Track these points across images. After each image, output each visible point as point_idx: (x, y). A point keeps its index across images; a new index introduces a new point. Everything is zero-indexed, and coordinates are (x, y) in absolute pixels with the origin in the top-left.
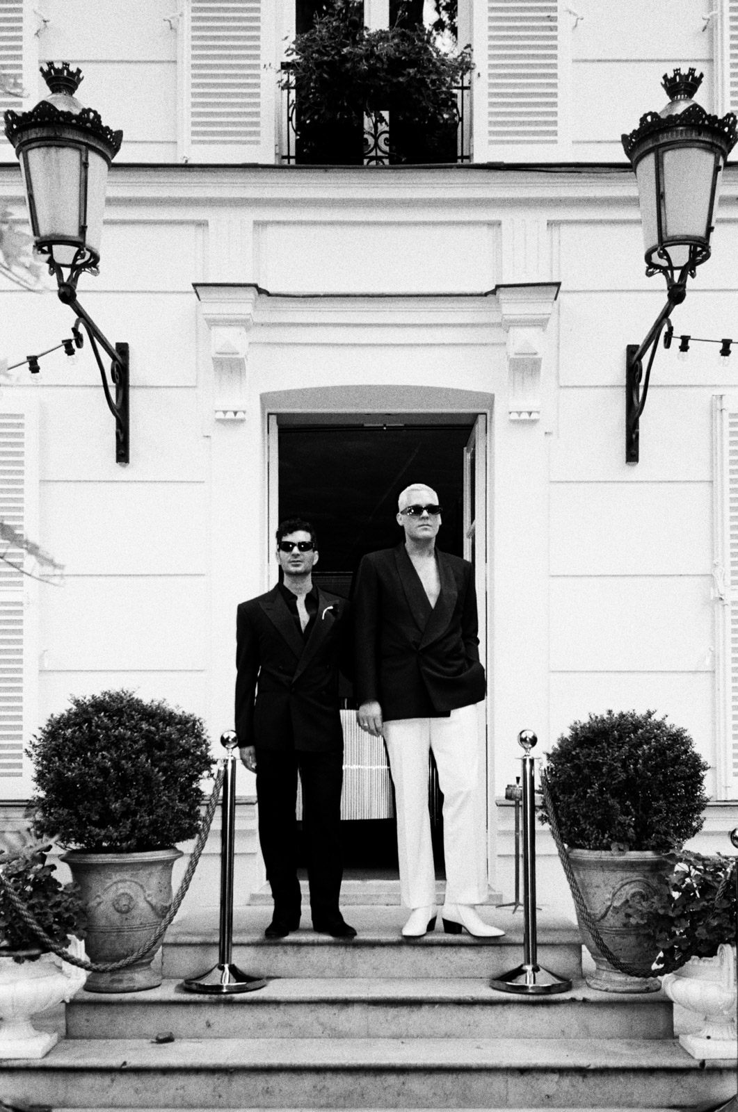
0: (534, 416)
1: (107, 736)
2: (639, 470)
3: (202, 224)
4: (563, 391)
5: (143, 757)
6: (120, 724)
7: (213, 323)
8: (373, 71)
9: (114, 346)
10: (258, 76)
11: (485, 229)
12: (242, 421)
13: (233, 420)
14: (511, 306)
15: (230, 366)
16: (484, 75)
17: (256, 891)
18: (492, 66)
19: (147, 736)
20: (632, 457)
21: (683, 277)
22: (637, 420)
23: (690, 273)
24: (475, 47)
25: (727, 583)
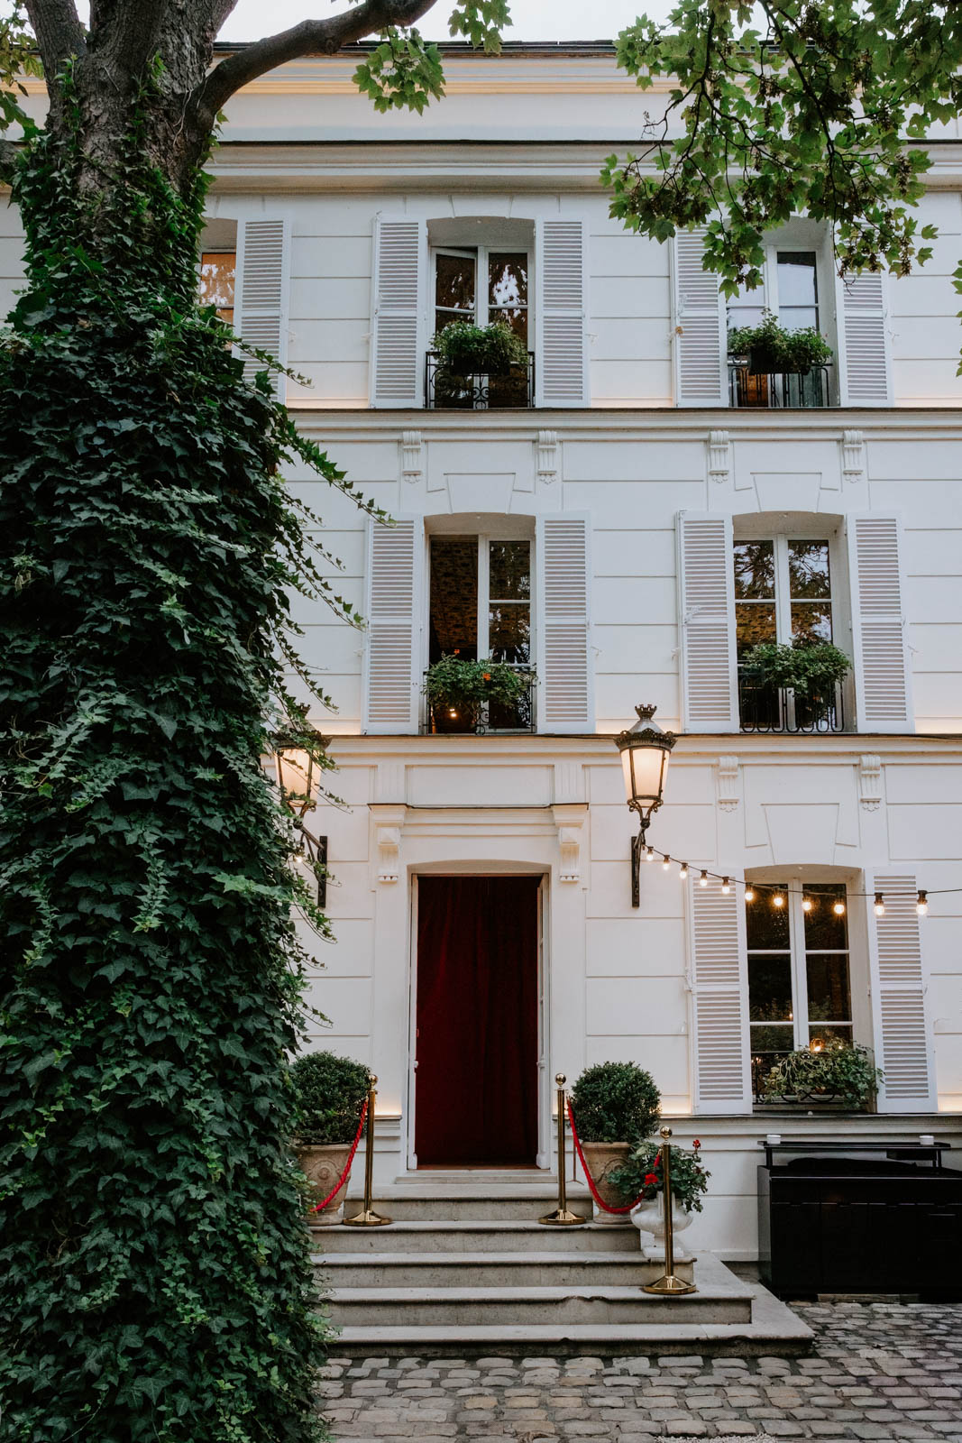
0: (575, 879)
1: (317, 1078)
2: (640, 912)
3: (374, 767)
4: (593, 864)
5: (337, 1089)
6: (325, 1071)
7: (379, 825)
8: (476, 688)
9: (318, 839)
10: (409, 689)
11: (545, 769)
12: (395, 882)
13: (389, 882)
14: (560, 816)
15: (389, 851)
16: (544, 683)
17: (401, 1175)
18: (547, 678)
19: (341, 1078)
20: (636, 903)
21: (649, 813)
22: (638, 882)
23: (652, 813)
24: (538, 666)
25: (695, 981)
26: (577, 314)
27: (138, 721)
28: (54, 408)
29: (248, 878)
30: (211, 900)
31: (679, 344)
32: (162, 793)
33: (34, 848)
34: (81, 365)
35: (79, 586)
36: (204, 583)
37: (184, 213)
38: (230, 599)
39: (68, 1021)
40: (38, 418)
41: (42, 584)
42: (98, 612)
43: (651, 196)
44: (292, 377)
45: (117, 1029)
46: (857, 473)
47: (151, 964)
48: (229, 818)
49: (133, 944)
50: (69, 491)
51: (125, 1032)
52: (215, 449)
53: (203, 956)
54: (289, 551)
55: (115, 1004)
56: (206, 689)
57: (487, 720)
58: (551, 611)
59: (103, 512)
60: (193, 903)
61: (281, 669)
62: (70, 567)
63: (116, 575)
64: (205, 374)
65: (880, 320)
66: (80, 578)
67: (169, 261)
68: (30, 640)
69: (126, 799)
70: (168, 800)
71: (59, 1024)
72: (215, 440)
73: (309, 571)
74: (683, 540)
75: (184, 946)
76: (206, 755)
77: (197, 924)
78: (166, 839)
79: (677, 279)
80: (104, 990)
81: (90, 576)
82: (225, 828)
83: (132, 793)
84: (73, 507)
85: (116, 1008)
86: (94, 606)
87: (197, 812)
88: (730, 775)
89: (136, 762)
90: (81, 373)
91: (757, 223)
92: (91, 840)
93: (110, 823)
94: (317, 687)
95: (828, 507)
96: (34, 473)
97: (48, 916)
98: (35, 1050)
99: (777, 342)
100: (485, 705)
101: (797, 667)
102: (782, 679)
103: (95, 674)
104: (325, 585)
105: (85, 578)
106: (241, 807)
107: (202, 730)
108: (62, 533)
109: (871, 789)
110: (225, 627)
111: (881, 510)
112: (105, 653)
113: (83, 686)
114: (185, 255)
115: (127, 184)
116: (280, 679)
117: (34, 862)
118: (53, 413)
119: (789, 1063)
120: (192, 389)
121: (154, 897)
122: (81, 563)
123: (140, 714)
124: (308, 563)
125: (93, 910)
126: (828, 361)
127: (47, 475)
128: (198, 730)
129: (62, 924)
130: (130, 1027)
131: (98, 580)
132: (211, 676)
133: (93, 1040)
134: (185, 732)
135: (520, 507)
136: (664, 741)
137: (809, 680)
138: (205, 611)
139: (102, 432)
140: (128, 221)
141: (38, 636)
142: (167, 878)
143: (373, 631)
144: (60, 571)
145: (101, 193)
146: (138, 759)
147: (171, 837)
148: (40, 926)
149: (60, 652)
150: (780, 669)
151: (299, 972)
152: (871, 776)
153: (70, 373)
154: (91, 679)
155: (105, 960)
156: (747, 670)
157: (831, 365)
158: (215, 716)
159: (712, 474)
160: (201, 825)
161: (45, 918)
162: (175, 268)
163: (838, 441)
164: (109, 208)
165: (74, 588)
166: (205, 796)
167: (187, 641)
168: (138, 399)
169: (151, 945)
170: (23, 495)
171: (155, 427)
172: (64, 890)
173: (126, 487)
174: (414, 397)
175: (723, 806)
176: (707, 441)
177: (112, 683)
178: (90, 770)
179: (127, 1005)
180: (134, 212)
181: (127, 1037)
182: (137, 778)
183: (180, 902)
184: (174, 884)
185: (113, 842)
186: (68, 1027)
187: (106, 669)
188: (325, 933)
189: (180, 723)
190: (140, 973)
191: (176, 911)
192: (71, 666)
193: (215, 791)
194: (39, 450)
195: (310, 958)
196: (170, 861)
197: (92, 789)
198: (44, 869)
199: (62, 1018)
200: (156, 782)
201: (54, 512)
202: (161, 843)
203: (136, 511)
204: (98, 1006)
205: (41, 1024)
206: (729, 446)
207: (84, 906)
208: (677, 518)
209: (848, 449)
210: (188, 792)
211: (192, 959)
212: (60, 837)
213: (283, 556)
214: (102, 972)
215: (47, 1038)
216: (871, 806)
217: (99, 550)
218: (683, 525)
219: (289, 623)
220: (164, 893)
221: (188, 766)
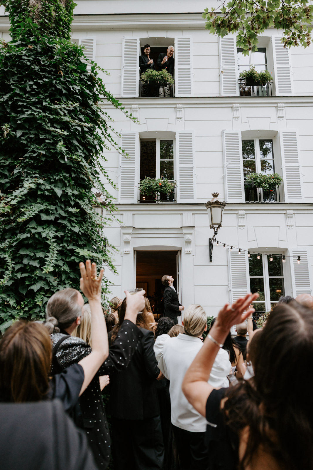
0: (190, 252)
2: (212, 263)
3: (122, 214)
4: (196, 247)
7: (124, 234)
8: (157, 188)
10: (134, 188)
11: (179, 215)
12: (129, 253)
13: (127, 253)
14: (185, 231)
15: (127, 242)
16: (179, 186)
20: (211, 261)
21: (217, 229)
22: (211, 253)
23: (218, 229)
24: (177, 181)
25: (232, 287)
26: (189, 67)
27: (47, 190)
28: (18, 75)
29: (89, 250)
30: (74, 259)
31: (222, 76)
32: (56, 218)
33: (6, 239)
34: (29, 61)
35: (26, 140)
36: (73, 139)
37: (66, 14)
38: (82, 146)
39: (18, 307)
40: (12, 79)
41: (12, 139)
42: (33, 149)
43: (220, 22)
44: (103, 72)
45: (37, 310)
46: (282, 117)
47: (51, 284)
48: (81, 227)
49: (44, 276)
50: (23, 104)
51: (40, 312)
52: (77, 91)
53: (71, 281)
54: (102, 131)
55: (36, 300)
56: (73, 179)
57: (160, 199)
58: (181, 163)
59: (35, 112)
60: (67, 260)
61: (98, 174)
62: (23, 132)
63: (40, 135)
64: (74, 65)
65: (288, 68)
66: (27, 136)
67: (61, 29)
68: (7, 160)
69: (42, 220)
70: (58, 220)
71: (14, 308)
72: (77, 88)
73: (109, 138)
74: (225, 139)
75: (64, 277)
76: (73, 203)
77: (69, 268)
78: (57, 236)
79: (221, 56)
80: (32, 295)
81: (30, 136)
82: (80, 231)
83: (44, 217)
84: (24, 110)
85: (37, 302)
86: (31, 147)
87: (69, 225)
88: (242, 217)
89: (46, 205)
90: (28, 63)
91: (255, 31)
92: (29, 235)
93: (36, 229)
94: (111, 181)
95: (273, 128)
96: (10, 98)
97: (10, 265)
98: (5, 320)
99: (255, 75)
100: (159, 194)
101: (265, 181)
102: (259, 185)
103: (31, 172)
104: (115, 143)
105: (28, 136)
106: (85, 222)
107: (71, 194)
108: (20, 120)
109: (290, 222)
110: (80, 156)
111: (290, 129)
112: (35, 164)
113: (27, 177)
114: (66, 28)
115: (47, 2)
116: (98, 178)
117: (6, 244)
118: (18, 78)
119: (265, 316)
120: (69, 70)
121: (52, 258)
122: (27, 131)
123: (48, 187)
124: (109, 136)
125: (29, 263)
126: (271, 81)
127: (15, 98)
128: (70, 194)
129: (16, 268)
130: (42, 309)
131: (33, 138)
132: (75, 174)
133: (28, 315)
134: (65, 195)
135: (170, 129)
136: (222, 205)
137: (269, 185)
138: (73, 150)
139: (36, 84)
140: (47, 14)
141: (10, 159)
142: (57, 250)
143: (122, 169)
144: (19, 134)
145: (37, 5)
146: (47, 204)
147: (59, 234)
148: (7, 269)
149: (19, 165)
150: (259, 181)
151: (106, 287)
152: (290, 217)
153: (25, 63)
154: (29, 174)
155: (33, 283)
156: (247, 182)
157: (272, 83)
158: (76, 189)
159: (234, 118)
160: (71, 230)
161: (9, 266)
162: (62, 31)
163: (276, 107)
164: (40, 10)
165: (24, 140)
166: (72, 219)
167: (66, 160)
168: (49, 72)
169: (50, 276)
170: (6, 107)
171: (55, 82)
172: (18, 255)
173: (44, 104)
174: (135, 94)
175: (240, 227)
176: (232, 107)
177: (38, 175)
178: (29, 208)
179: (41, 301)
180: (48, 11)
181: (41, 314)
182: (47, 212)
183: (62, 260)
184: (60, 253)
185: (37, 236)
186: (18, 310)
187: (36, 170)
188: (115, 272)
189: (63, 191)
190: (46, 288)
191: (61, 263)
192: (22, 169)
193: (75, 217)
194: (13, 90)
195: (108, 281)
196: (59, 244)
197: (29, 214)
198: (10, 247)
199: (15, 306)
200: (54, 214)
201: (17, 112)
202: (56, 237)
203: (48, 112)
204: (30, 301)
205: (7, 308)
206: (239, 109)
207: (25, 261)
208: (222, 132)
209: (279, 110)
210: (66, 217)
211: (66, 282)
212: (17, 234)
213: (100, 133)
214: (32, 287)
215: (9, 314)
216: (290, 227)
217: (34, 126)
218: (225, 134)
219: (102, 157)
220: (56, 257)
221: (66, 207)
